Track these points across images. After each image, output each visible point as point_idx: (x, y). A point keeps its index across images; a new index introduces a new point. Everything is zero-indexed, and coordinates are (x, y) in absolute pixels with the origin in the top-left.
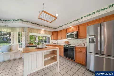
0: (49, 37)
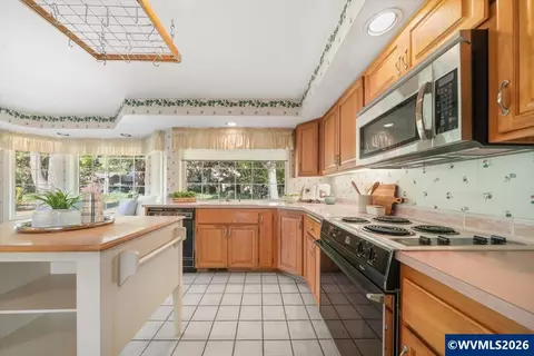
0: (283, 162)
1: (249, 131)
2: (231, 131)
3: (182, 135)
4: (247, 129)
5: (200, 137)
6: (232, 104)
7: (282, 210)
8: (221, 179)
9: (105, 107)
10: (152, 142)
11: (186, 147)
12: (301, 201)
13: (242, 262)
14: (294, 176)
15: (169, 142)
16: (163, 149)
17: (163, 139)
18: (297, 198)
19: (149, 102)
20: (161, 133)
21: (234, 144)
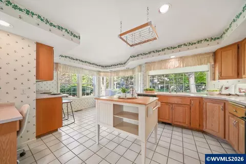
1: (182, 59)
2: (173, 60)
3: (149, 65)
4: (181, 58)
5: (156, 65)
6: (174, 48)
7: (206, 99)
8: (158, 82)
9: (123, 60)
10: (136, 70)
11: (151, 70)
12: (220, 94)
13: (180, 122)
14: (214, 79)
15: (143, 69)
16: (141, 71)
17: (141, 68)
18: (218, 92)
19: (138, 55)
20: (140, 66)
21: (174, 66)
